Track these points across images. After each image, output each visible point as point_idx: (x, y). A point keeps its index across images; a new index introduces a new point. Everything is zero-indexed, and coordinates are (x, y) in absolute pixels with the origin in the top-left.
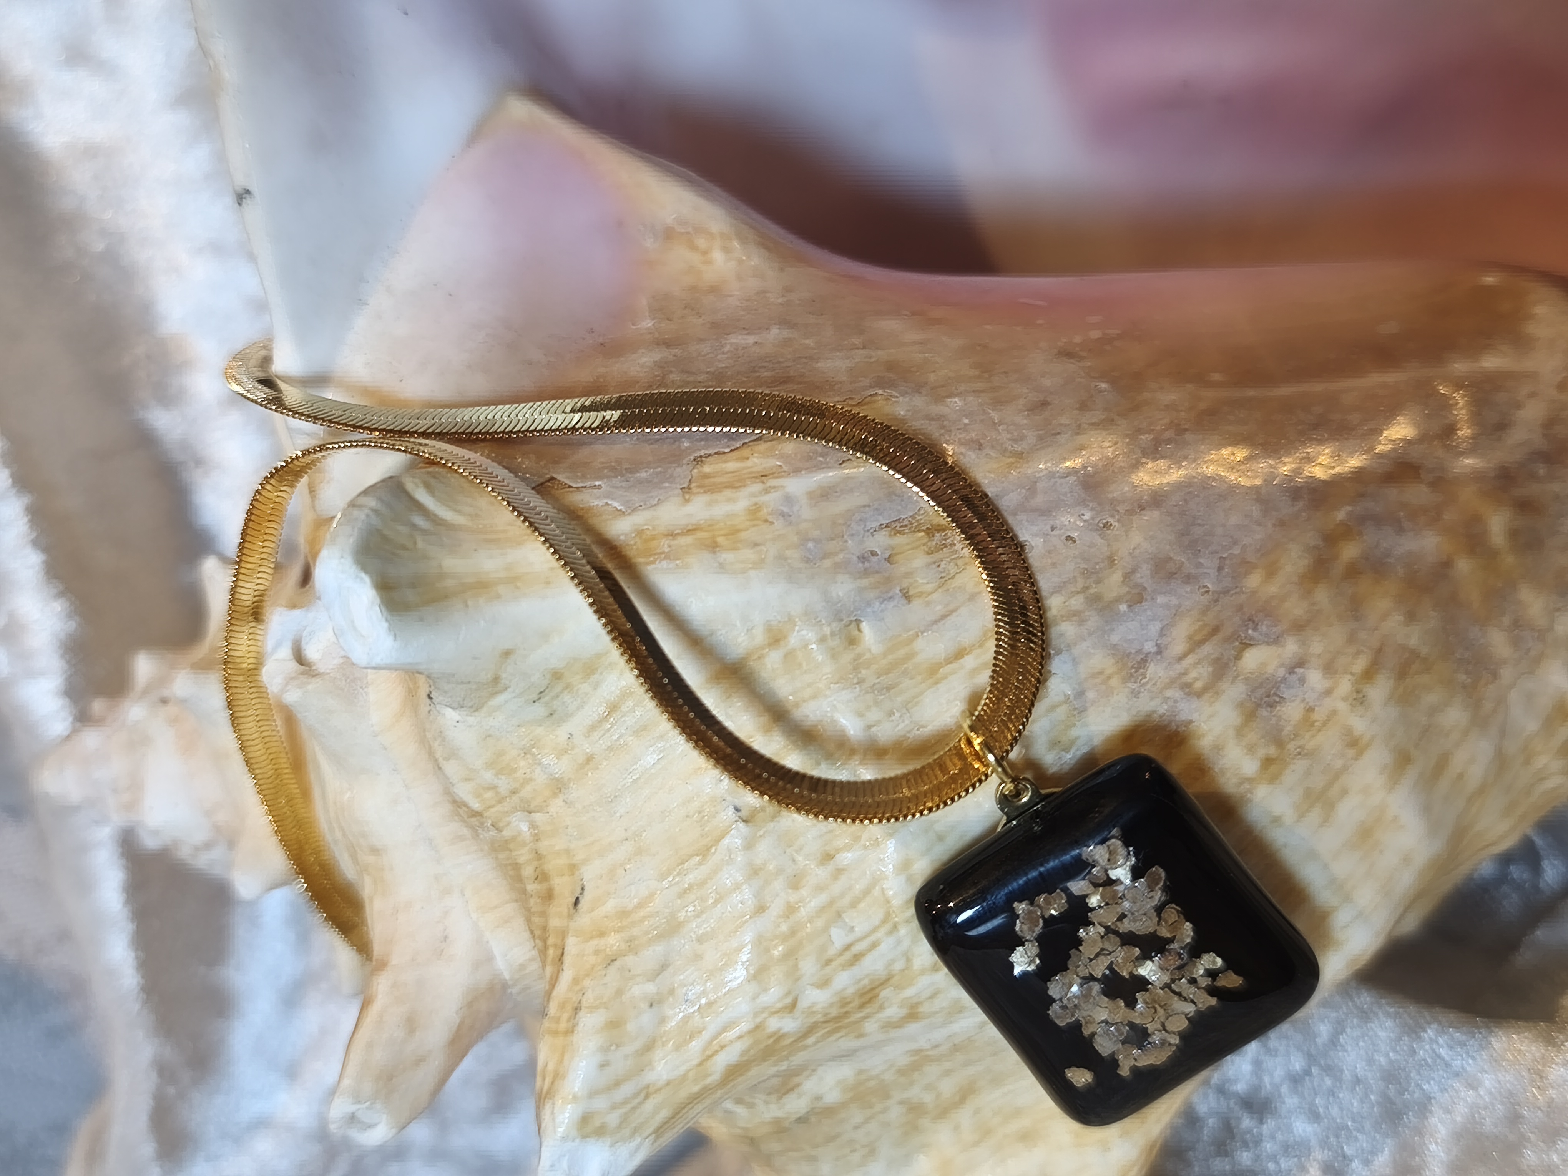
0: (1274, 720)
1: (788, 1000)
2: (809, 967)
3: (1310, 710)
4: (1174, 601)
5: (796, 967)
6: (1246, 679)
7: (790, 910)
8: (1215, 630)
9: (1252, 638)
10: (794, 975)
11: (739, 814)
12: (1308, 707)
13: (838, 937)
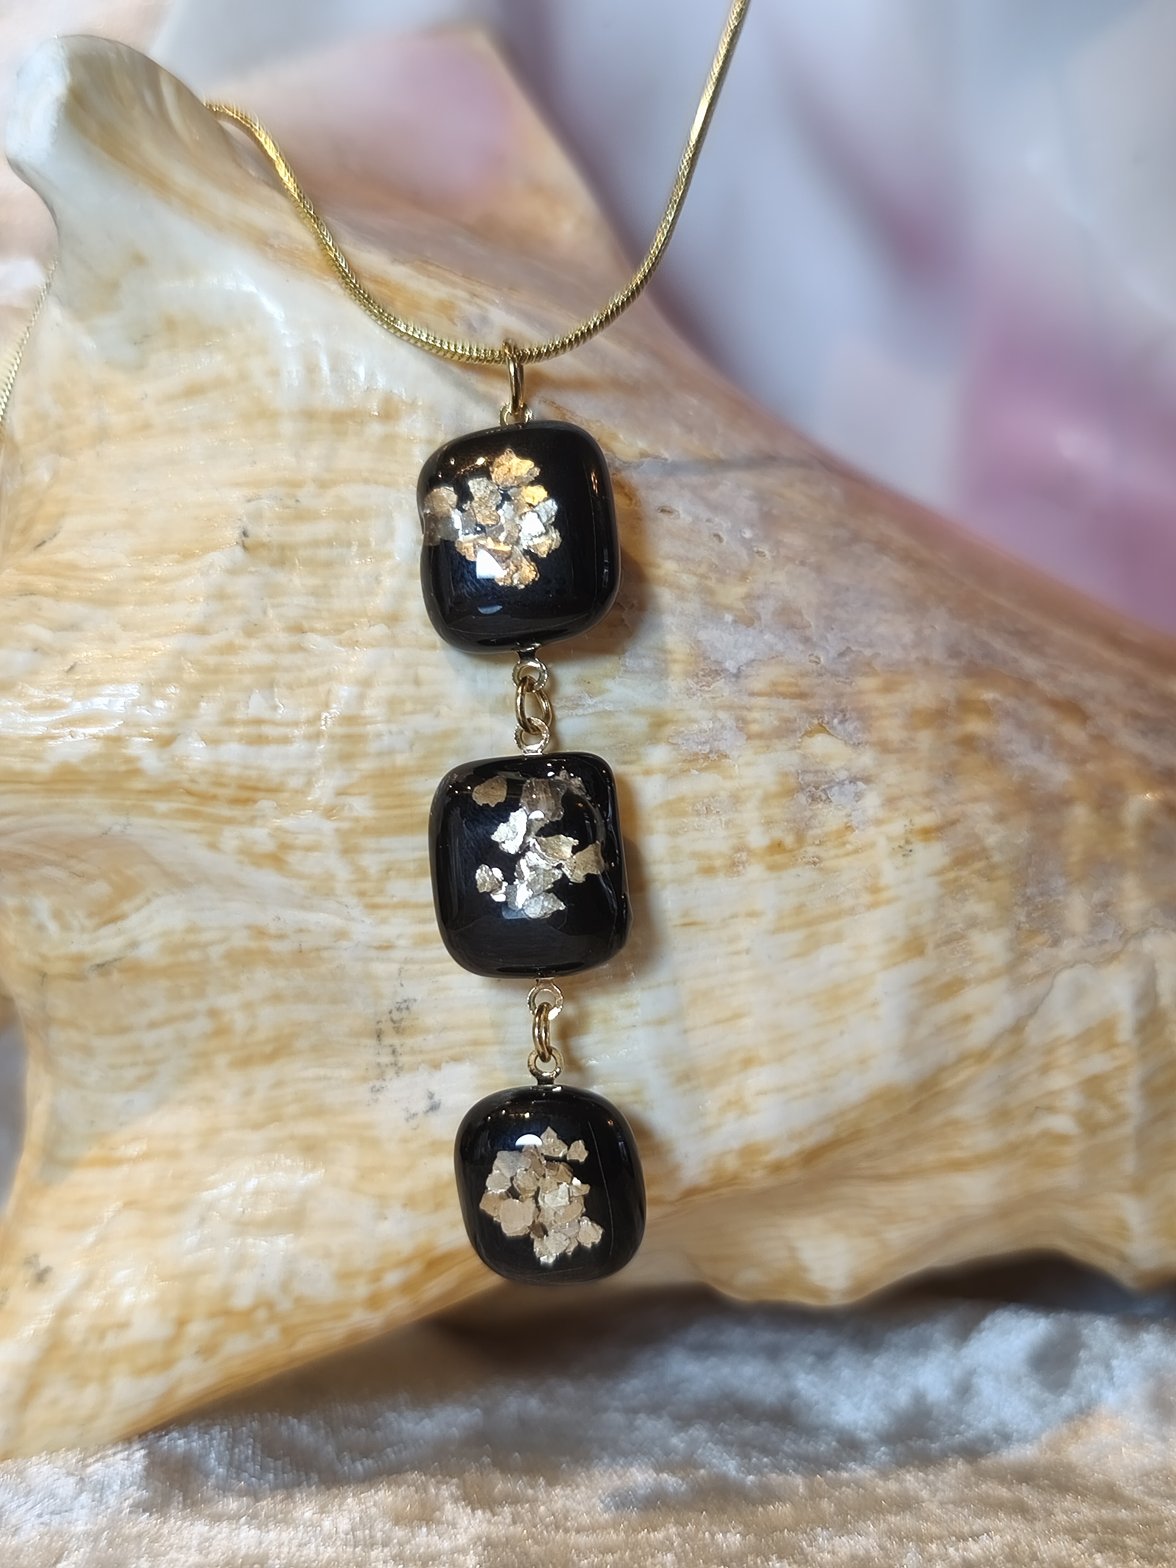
0: (808, 814)
1: (167, 731)
2: (208, 710)
3: (849, 828)
4: (780, 647)
5: (196, 705)
6: (804, 757)
7: (229, 649)
8: (802, 696)
9: (833, 728)
10: (189, 709)
11: (244, 538)
12: (849, 824)
13: (256, 705)
